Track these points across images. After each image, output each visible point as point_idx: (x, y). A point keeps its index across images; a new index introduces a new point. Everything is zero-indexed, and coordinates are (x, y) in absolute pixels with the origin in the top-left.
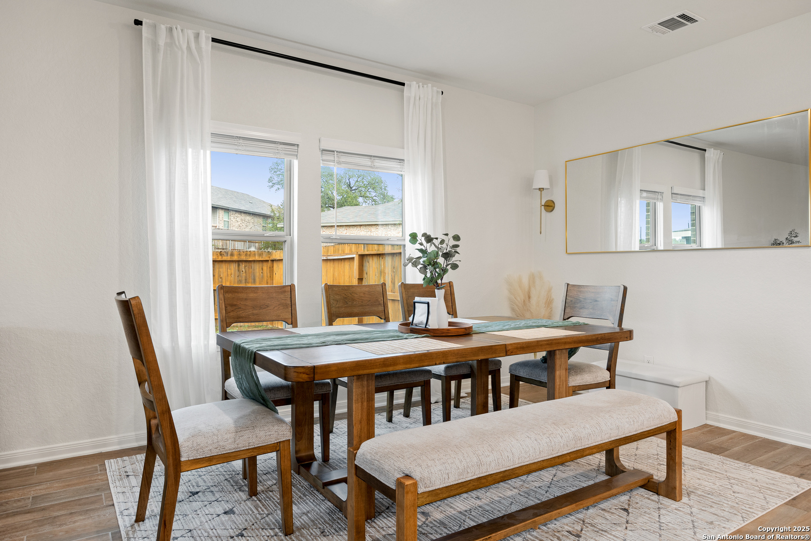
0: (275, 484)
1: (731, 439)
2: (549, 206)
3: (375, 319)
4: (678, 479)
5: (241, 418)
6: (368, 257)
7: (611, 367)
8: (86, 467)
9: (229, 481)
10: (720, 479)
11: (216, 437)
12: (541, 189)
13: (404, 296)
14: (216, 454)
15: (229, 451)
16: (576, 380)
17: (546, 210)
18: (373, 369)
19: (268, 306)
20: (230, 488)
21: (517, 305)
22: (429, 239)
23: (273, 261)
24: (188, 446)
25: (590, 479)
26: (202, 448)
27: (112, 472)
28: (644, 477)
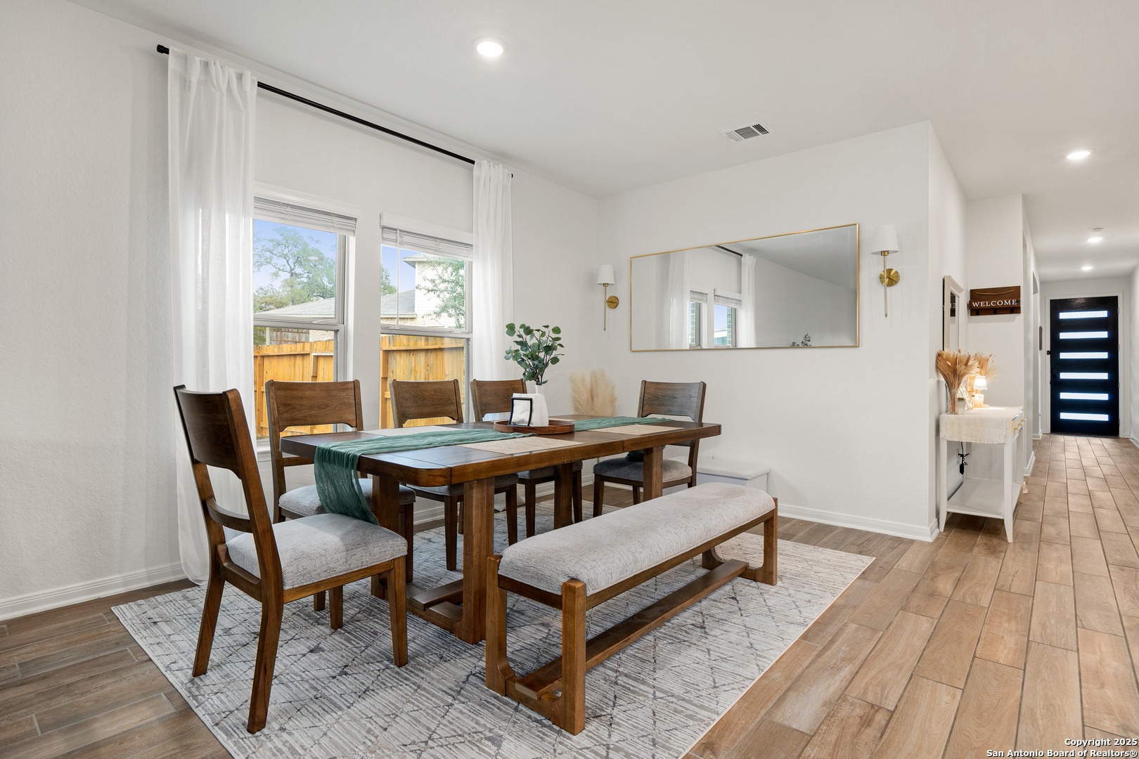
0: (359, 613)
1: (793, 525)
2: (613, 302)
3: (448, 420)
4: (774, 567)
5: (347, 534)
6: (395, 353)
7: (692, 462)
8: (85, 618)
9: (299, 615)
10: (800, 562)
11: (324, 559)
12: (605, 285)
13: (477, 394)
14: (324, 579)
15: (339, 574)
16: (667, 477)
17: (610, 307)
18: (508, 469)
19: (328, 406)
20: (302, 622)
21: (581, 404)
22: (528, 331)
23: (263, 357)
24: (292, 572)
25: (690, 573)
26: (309, 573)
27: (129, 621)
28: (743, 566)
